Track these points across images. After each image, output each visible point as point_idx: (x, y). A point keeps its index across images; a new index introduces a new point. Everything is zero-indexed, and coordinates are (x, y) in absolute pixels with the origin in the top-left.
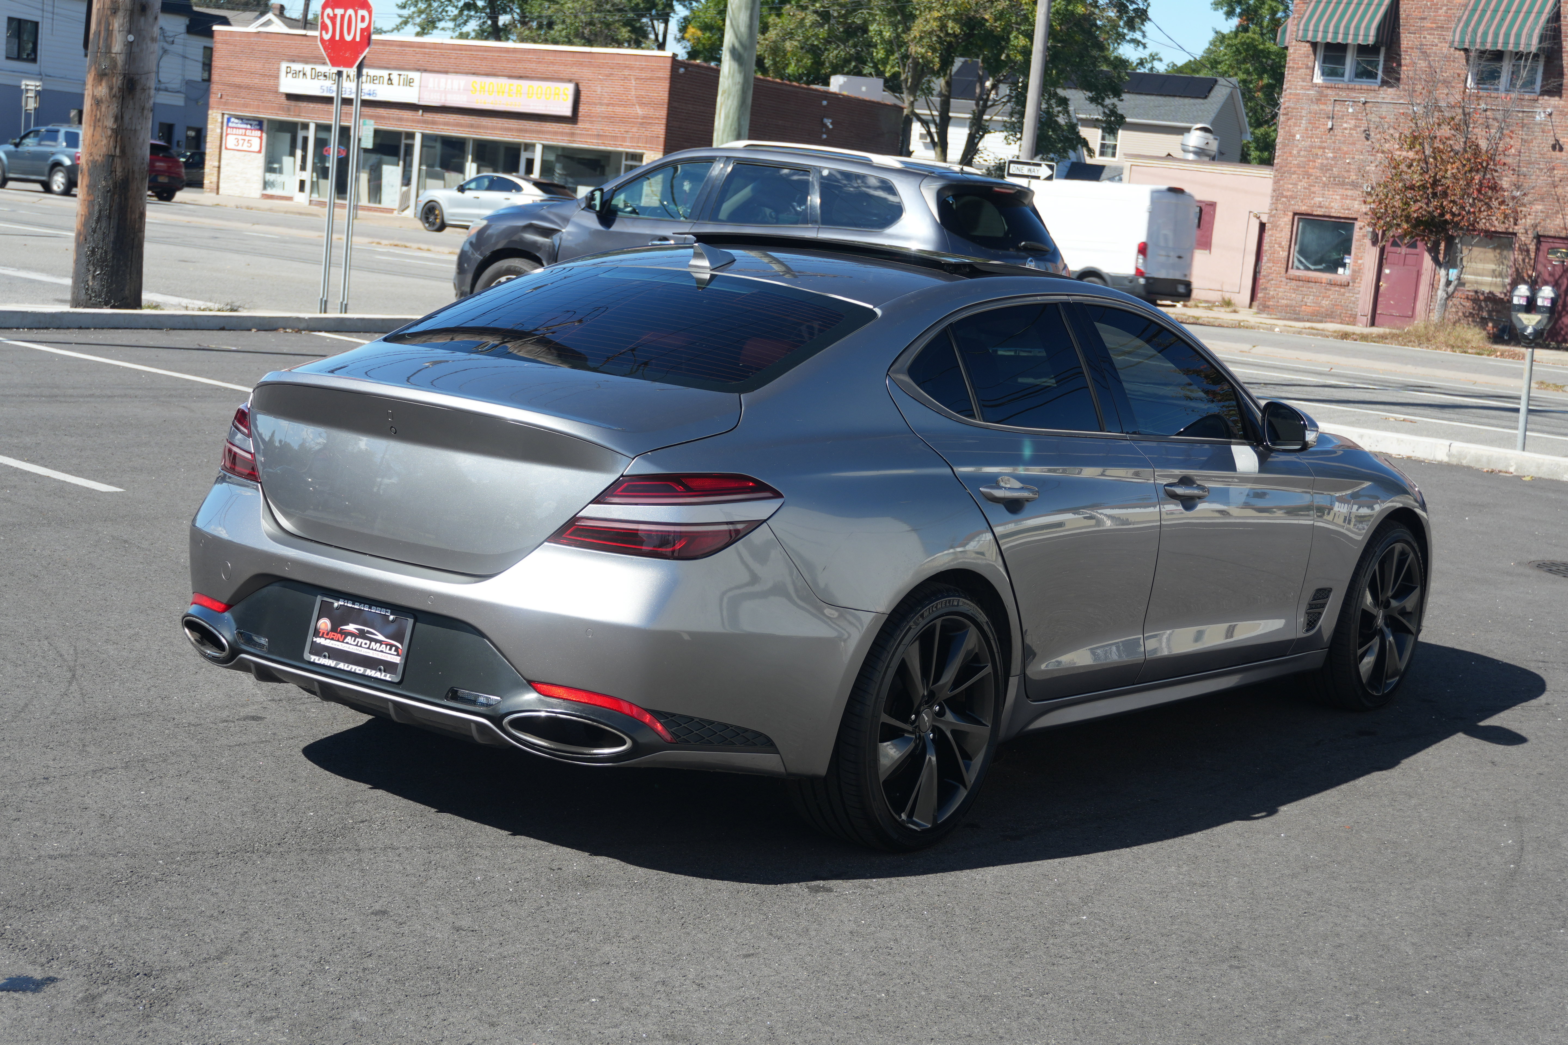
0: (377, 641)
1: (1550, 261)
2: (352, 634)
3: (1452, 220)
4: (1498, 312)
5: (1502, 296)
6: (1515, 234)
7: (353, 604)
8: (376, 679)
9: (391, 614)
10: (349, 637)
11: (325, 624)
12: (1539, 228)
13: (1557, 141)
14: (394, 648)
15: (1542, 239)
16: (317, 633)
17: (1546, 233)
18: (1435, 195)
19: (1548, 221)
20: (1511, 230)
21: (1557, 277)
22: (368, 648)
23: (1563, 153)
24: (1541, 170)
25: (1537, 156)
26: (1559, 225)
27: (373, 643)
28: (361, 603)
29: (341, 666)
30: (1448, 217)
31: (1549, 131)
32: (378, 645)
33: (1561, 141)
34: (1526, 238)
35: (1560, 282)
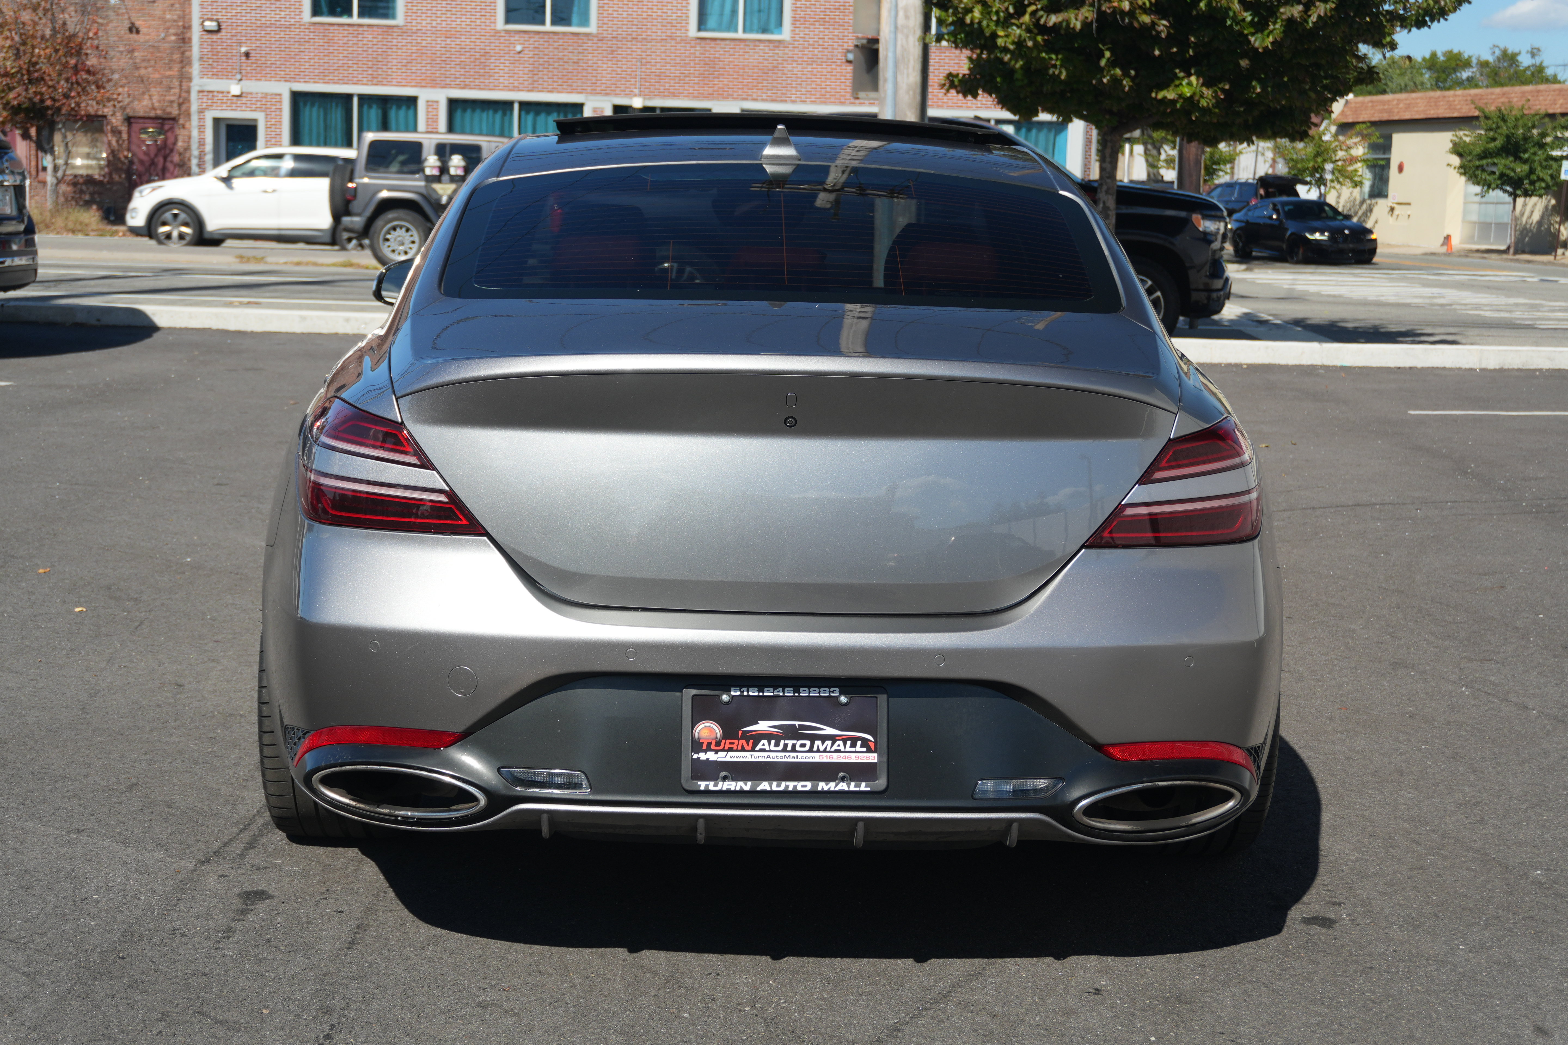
0: (824, 738)
1: (143, 141)
2: (768, 736)
3: (53, 105)
4: (100, 194)
5: (101, 178)
6: (105, 117)
7: (761, 690)
8: (842, 793)
9: (841, 693)
10: (763, 742)
11: (707, 729)
12: (128, 110)
13: (133, 24)
14: (859, 743)
15: (132, 120)
16: (697, 746)
17: (136, 114)
18: (30, 81)
19: (136, 103)
20: (100, 113)
21: (152, 155)
23: (141, 36)
24: (122, 52)
25: (115, 39)
26: (147, 106)
28: (775, 688)
29: (764, 786)
30: (49, 103)
31: (123, 15)
32: (828, 743)
33: (137, 23)
34: (117, 120)
35: (156, 160)
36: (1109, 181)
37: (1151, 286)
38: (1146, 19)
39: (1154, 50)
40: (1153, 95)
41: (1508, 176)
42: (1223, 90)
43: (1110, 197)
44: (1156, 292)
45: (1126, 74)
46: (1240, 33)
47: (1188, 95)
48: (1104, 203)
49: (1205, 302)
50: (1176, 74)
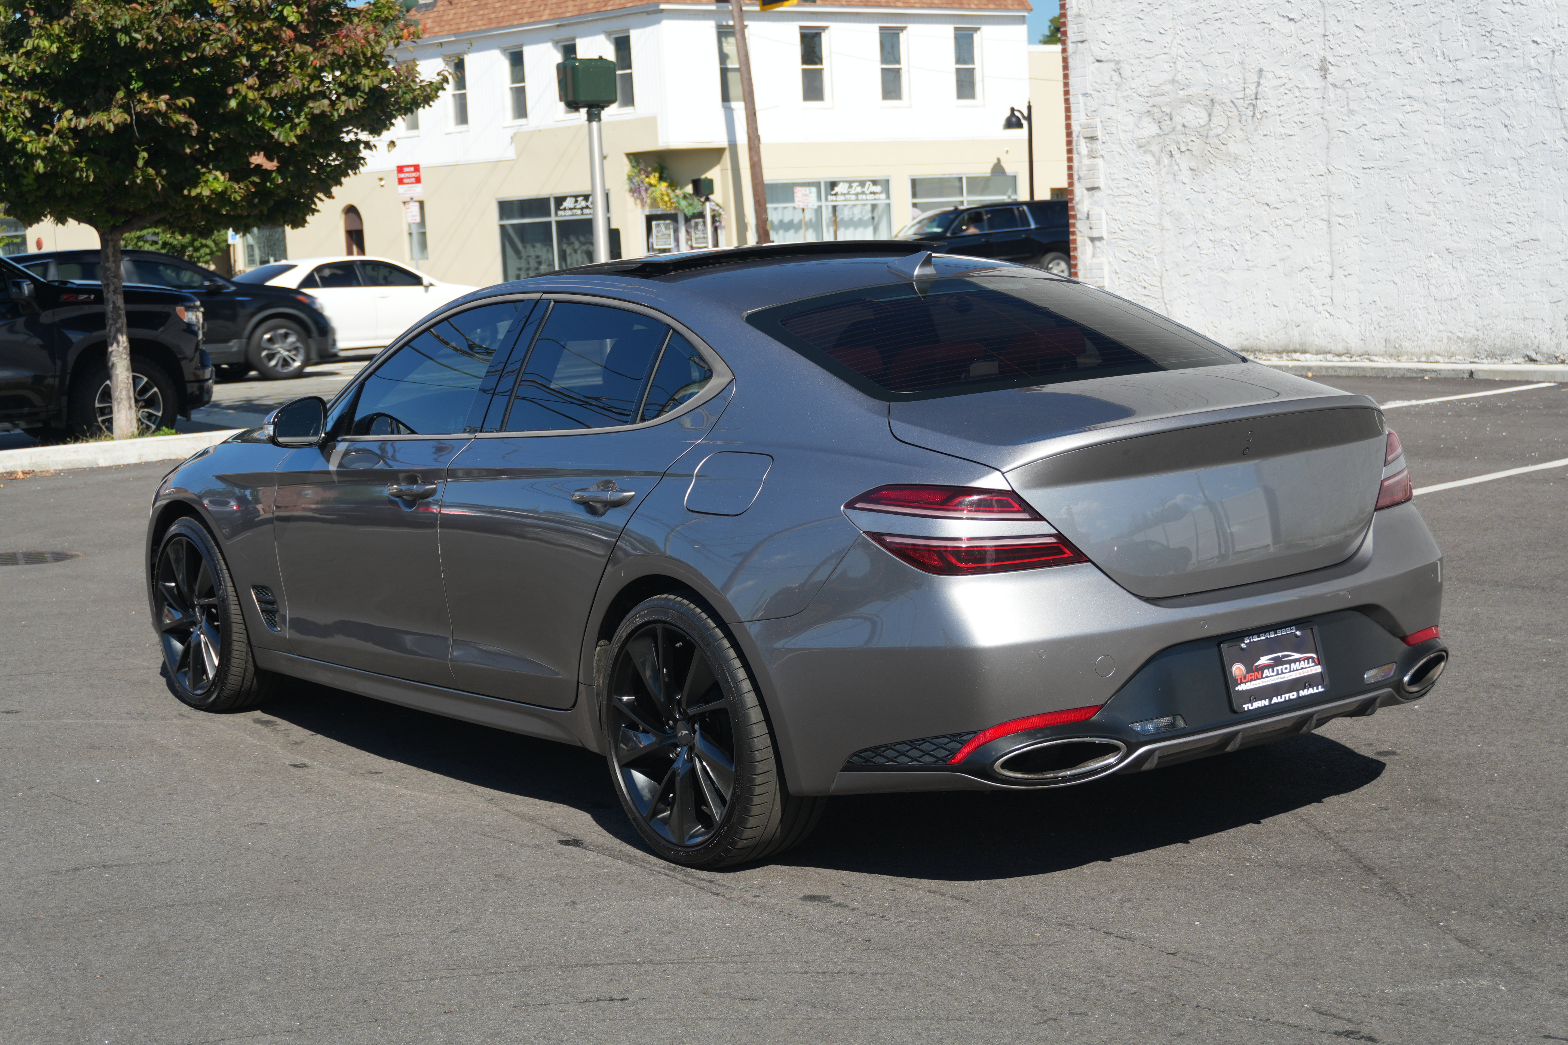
0: (1295, 661)
2: (1267, 667)
7: (1259, 637)
9: (1296, 630)
10: (1266, 671)
11: (1239, 669)
14: (1311, 660)
16: (1236, 681)
22: (1290, 671)
27: (1293, 665)
28: (1265, 632)
32: (1297, 663)
36: (115, 280)
37: (147, 382)
38: (182, 118)
39: (184, 149)
40: (186, 192)
41: (170, 244)
42: (254, 183)
43: (119, 296)
44: (152, 388)
45: (158, 173)
46: (262, 129)
47: (220, 190)
48: (114, 303)
49: (197, 393)
50: (198, 170)
